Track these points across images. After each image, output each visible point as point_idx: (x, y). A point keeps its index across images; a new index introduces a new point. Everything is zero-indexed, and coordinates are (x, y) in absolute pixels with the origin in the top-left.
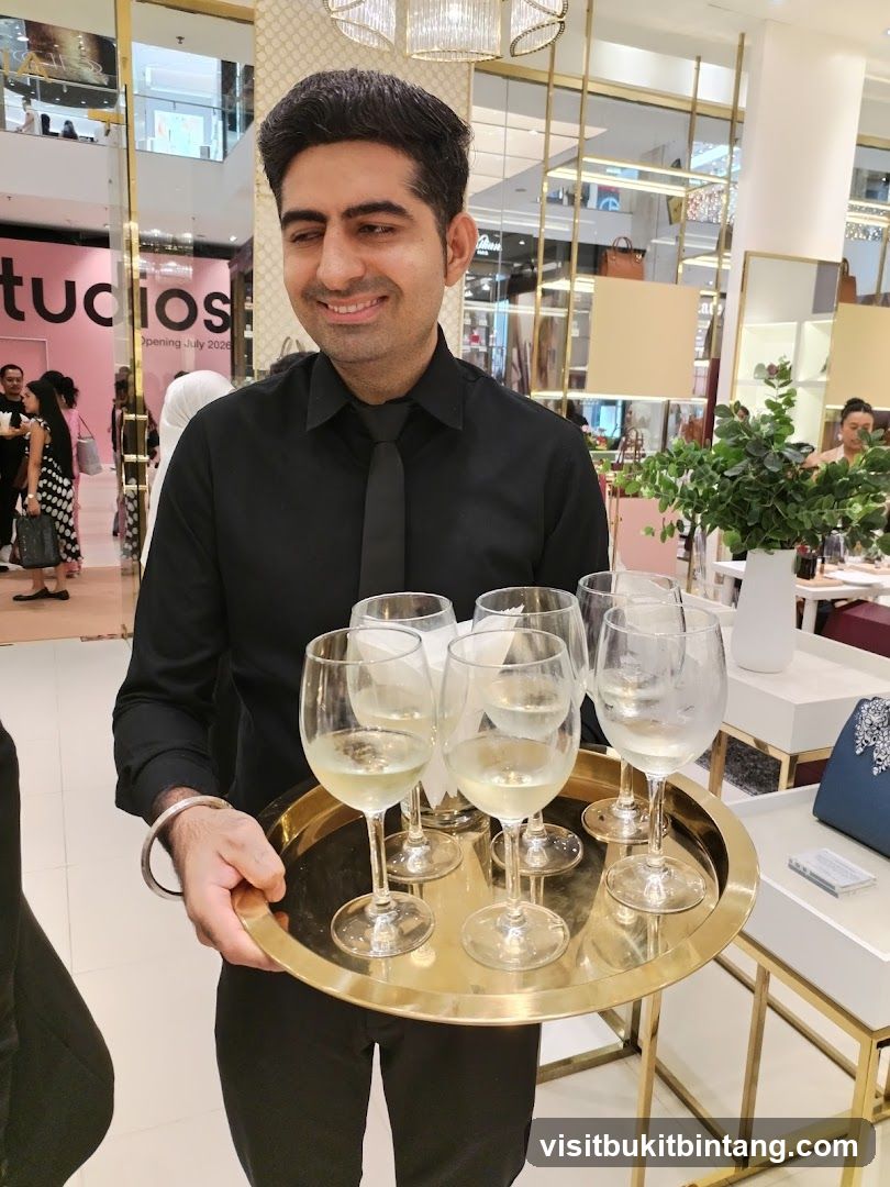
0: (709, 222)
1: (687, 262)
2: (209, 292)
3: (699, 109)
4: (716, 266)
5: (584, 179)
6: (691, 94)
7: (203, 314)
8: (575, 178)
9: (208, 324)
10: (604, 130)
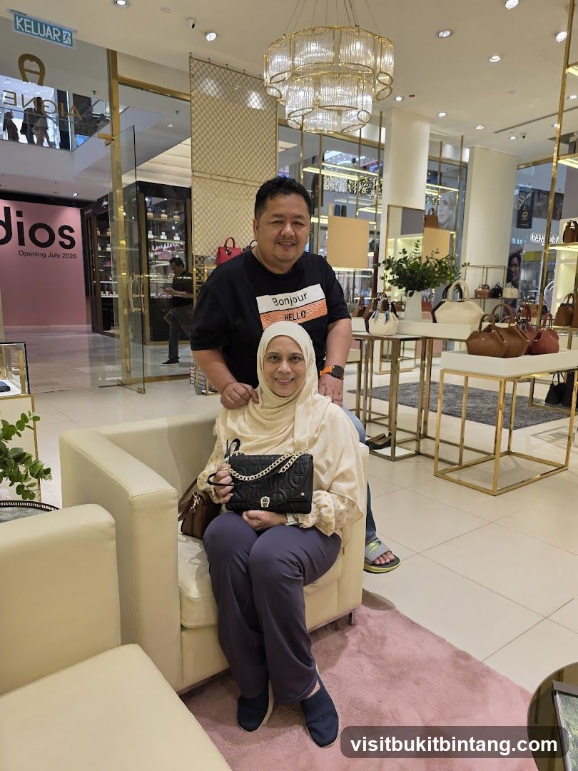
0: (334, 191)
1: (360, 209)
2: (60, 226)
3: (362, 143)
4: (375, 212)
5: (322, 173)
6: (359, 136)
7: (58, 238)
8: (318, 172)
9: (62, 244)
10: (296, 145)
